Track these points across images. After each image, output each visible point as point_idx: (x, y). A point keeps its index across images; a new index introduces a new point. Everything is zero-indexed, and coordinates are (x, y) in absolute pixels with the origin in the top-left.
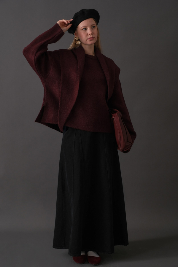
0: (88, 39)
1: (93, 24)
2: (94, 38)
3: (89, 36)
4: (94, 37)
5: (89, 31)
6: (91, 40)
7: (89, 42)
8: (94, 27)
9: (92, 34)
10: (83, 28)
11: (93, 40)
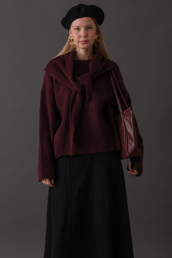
0: (80, 42)
2: (88, 41)
3: (82, 39)
5: (82, 32)
6: (83, 44)
7: (80, 45)
8: (89, 28)
9: (85, 37)
10: (76, 27)
11: (86, 43)
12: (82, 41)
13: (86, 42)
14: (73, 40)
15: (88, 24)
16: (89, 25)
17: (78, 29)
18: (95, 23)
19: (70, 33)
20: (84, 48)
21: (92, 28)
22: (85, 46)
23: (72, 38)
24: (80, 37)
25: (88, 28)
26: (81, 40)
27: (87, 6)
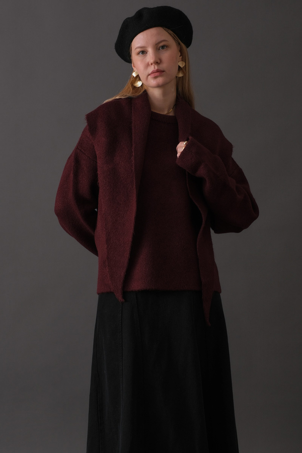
0: (149, 75)
1: (162, 39)
2: (164, 71)
3: (152, 69)
4: (162, 69)
5: (150, 57)
6: (155, 77)
7: (152, 82)
8: (163, 47)
9: (157, 63)
10: (139, 50)
11: (160, 76)
12: (153, 73)
13: (160, 72)
15: (160, 40)
16: (161, 42)
17: (143, 52)
18: (174, 39)
19: (134, 67)
20: (158, 86)
21: (167, 46)
22: (160, 80)
24: (148, 65)
25: (160, 47)
26: (151, 72)
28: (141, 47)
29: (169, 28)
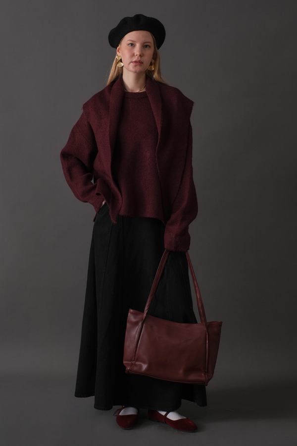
0: (132, 62)
4: (142, 61)
6: (135, 66)
7: (132, 68)
9: (140, 56)
11: (140, 65)
12: (135, 62)
14: (121, 60)
16: (146, 42)
19: (118, 51)
20: (135, 72)
21: (150, 47)
23: (120, 58)
25: (145, 46)
26: (134, 60)
27: (146, 17)
28: (133, 41)
29: (154, 35)
